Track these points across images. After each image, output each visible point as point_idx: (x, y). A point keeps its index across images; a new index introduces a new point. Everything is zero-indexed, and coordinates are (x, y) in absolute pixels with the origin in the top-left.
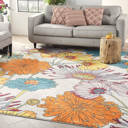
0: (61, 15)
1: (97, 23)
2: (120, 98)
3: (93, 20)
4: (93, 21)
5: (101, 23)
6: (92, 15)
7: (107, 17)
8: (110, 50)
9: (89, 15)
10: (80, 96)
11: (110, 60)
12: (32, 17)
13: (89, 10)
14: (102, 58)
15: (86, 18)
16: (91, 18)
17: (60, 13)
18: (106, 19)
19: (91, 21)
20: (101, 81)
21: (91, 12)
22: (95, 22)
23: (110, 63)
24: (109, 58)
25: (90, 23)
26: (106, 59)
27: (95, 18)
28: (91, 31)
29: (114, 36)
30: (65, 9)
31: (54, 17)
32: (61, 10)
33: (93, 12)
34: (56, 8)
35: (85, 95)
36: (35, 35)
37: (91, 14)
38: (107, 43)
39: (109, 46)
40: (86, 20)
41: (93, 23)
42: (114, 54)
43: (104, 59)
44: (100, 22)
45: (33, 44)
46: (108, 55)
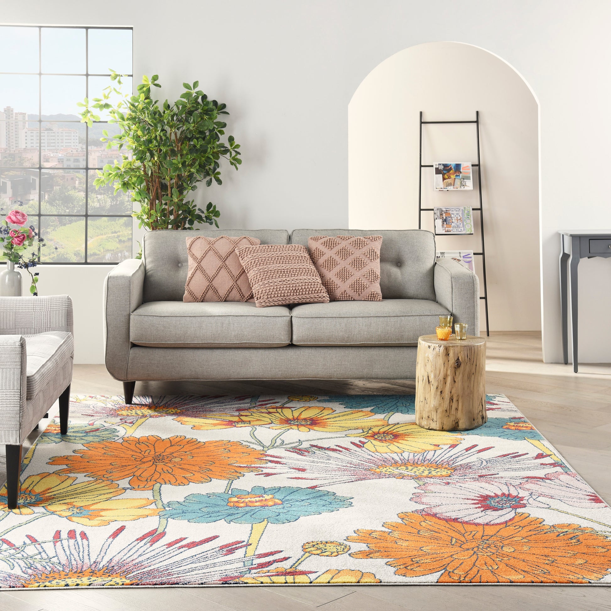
0: (224, 266)
1: (367, 292)
2: (582, 513)
3: (350, 281)
4: (352, 286)
5: (379, 292)
6: (343, 264)
7: (395, 270)
8: (459, 379)
9: (331, 263)
10: (459, 520)
11: (460, 415)
12: (123, 277)
13: (330, 244)
14: (430, 411)
15: (322, 276)
16: (343, 275)
17: (220, 257)
18: (389, 276)
19: (341, 287)
20: (480, 476)
21: (338, 253)
22: (358, 287)
23: (462, 425)
24: (457, 409)
25: (338, 293)
26: (447, 412)
27: (357, 275)
28: (361, 319)
29: (461, 331)
30: (236, 243)
31: (199, 274)
32: (223, 247)
33: (344, 253)
34: (199, 241)
35: (469, 515)
36: (134, 345)
37: (337, 258)
38: (447, 354)
39: (458, 364)
40: (325, 283)
41: (350, 292)
42: (472, 393)
43: (439, 415)
44: (376, 288)
45: (119, 386)
46: (451, 399)
